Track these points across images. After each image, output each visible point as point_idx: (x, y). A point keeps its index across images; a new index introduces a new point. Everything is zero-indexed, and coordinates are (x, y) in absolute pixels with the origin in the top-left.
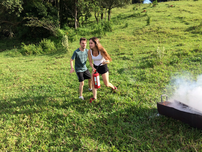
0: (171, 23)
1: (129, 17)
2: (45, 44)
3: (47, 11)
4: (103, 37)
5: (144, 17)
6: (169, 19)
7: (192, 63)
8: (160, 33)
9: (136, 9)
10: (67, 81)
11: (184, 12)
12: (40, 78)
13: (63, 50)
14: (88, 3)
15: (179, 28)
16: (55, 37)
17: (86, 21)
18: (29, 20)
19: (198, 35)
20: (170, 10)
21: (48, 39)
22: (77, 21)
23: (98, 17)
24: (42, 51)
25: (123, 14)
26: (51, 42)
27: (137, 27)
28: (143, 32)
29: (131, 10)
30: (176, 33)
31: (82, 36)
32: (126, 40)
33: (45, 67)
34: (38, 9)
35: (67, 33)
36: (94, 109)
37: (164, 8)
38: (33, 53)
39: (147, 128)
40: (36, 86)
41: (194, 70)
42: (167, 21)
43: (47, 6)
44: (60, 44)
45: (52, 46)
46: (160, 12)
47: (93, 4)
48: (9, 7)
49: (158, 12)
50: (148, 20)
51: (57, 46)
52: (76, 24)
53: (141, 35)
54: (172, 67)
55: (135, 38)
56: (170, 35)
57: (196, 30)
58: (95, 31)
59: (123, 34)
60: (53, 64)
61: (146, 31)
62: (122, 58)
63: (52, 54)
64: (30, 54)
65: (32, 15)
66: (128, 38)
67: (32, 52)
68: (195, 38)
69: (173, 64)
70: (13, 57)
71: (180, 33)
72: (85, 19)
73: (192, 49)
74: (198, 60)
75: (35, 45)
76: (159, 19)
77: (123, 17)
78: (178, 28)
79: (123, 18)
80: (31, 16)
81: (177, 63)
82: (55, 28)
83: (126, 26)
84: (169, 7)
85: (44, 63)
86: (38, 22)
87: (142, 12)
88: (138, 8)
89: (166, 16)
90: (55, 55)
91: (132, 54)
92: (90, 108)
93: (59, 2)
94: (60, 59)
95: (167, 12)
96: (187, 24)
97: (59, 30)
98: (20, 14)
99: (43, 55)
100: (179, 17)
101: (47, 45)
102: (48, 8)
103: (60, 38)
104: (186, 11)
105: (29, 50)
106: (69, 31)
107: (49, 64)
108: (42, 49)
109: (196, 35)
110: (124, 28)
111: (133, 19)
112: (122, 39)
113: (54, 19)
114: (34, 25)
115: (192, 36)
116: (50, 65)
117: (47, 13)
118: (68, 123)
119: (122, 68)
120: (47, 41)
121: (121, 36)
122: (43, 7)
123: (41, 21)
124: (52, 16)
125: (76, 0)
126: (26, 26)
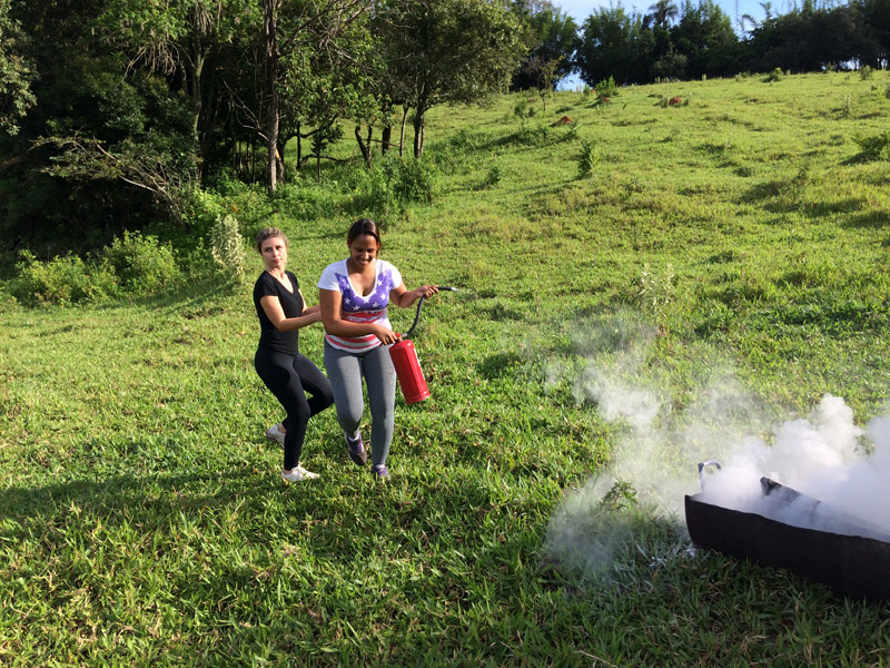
0: (678, 168)
1: (503, 142)
2: (129, 255)
3: (142, 111)
4: (394, 225)
5: (564, 144)
6: (669, 155)
7: (789, 330)
8: (636, 208)
9: (527, 111)
10: (249, 416)
11: (728, 124)
12: (120, 404)
13: (217, 282)
14: (326, 81)
15: (712, 187)
16: (178, 225)
17: (318, 157)
18: (61, 151)
19: (793, 216)
20: (669, 119)
21: (145, 234)
22: (278, 156)
23: (369, 140)
24: (115, 285)
25: (475, 131)
26: (159, 246)
27: (540, 183)
29: (506, 117)
30: (704, 210)
31: (304, 219)
33: (137, 354)
34: (104, 101)
35: (235, 206)
36: (397, 539)
37: (642, 109)
38: (72, 293)
39: (649, 613)
40: (107, 443)
41: (802, 360)
42: (658, 162)
43: (148, 89)
44: (202, 253)
45: (161, 263)
46: (629, 124)
47: (350, 86)
49: (622, 124)
50: (583, 157)
51: (188, 263)
52: (274, 168)
53: (557, 217)
54: (708, 347)
55: (536, 228)
56: (680, 215)
57: (784, 197)
58: (357, 199)
60: (176, 341)
61: (576, 202)
62: (485, 311)
63: (161, 297)
64: (57, 299)
65: (76, 128)
66: (505, 227)
67: (66, 291)
68: (783, 228)
69: (709, 335)
71: (720, 209)
72: (314, 150)
73: (778, 275)
74: (811, 319)
75: (84, 258)
76: (627, 151)
77: (478, 144)
78: (708, 190)
79: (477, 148)
80: (72, 134)
81: (727, 330)
82: (177, 185)
83: (493, 179)
84: (664, 105)
85: (129, 339)
86: (104, 158)
87: (553, 126)
88: (537, 106)
89: (657, 139)
90: (180, 304)
91: (527, 293)
92: (379, 535)
93: (199, 73)
94: (204, 322)
95: (658, 124)
96: (742, 173)
97: (196, 192)
98: (20, 121)
99: (118, 306)
100: (707, 146)
101: (141, 259)
102: (152, 99)
103: (202, 228)
104: (734, 121)
105: (55, 283)
106: (243, 197)
107: (154, 344)
108: (115, 278)
109: (783, 218)
110: (482, 187)
111: (518, 151)
113: (176, 144)
114: (84, 171)
115: (769, 223)
116: (159, 347)
117: (145, 119)
118: (281, 609)
119: (495, 353)
120: (139, 239)
121: (472, 220)
122: (128, 94)
123: (117, 155)
124: (167, 135)
125: (275, 69)
126: (47, 175)
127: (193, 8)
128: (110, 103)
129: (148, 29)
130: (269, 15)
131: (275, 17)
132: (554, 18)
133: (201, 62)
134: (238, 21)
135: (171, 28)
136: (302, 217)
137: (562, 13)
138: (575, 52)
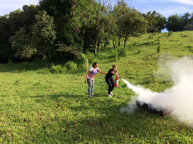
0: (180, 51)
1: (144, 45)
2: (69, 65)
3: (74, 40)
4: (117, 61)
5: (156, 45)
6: (179, 48)
8: (167, 59)
9: (151, 38)
12: (66, 88)
13: (83, 70)
14: (107, 34)
16: (78, 60)
20: (182, 40)
21: (72, 61)
22: (97, 47)
23: (116, 44)
25: (139, 42)
26: (74, 64)
27: (149, 54)
28: (151, 59)
29: (147, 39)
32: (136, 64)
33: (69, 81)
34: (67, 38)
35: (88, 57)
37: (177, 37)
38: (59, 71)
42: (176, 50)
43: (75, 36)
44: (82, 65)
45: (74, 66)
46: (173, 41)
47: (112, 34)
48: (46, 36)
49: (171, 41)
50: (158, 49)
52: (96, 50)
53: (149, 61)
55: (144, 62)
58: (111, 56)
59: (135, 59)
60: (75, 79)
61: (154, 58)
62: (128, 77)
63: (74, 73)
66: (138, 62)
67: (58, 71)
69: (165, 83)
70: (44, 74)
72: (104, 46)
75: (62, 65)
76: (170, 47)
77: (138, 45)
80: (62, 44)
82: (78, 53)
83: (139, 52)
84: (182, 37)
85: (68, 79)
86: (67, 48)
87: (155, 41)
88: (153, 37)
89: (177, 45)
90: (77, 74)
93: (84, 33)
94: (80, 77)
95: (179, 41)
97: (82, 54)
98: (53, 41)
99: (67, 74)
100: (188, 46)
101: (71, 66)
102: (76, 37)
103: (82, 61)
105: (57, 69)
106: (90, 55)
107: (72, 80)
108: (67, 69)
110: (137, 54)
111: (146, 47)
112: (133, 63)
113: (79, 45)
114: (63, 50)
121: (131, 60)
122: (71, 37)
123: (69, 47)
124: (78, 44)
125: (98, 32)
126: (57, 51)
127: (84, 22)
128: (68, 38)
129: (76, 26)
130: (97, 22)
131: (98, 22)
132: (161, 17)
133: (84, 31)
134: (91, 23)
135: (80, 25)
136: (100, 59)
137: (163, 16)
138: (165, 24)
